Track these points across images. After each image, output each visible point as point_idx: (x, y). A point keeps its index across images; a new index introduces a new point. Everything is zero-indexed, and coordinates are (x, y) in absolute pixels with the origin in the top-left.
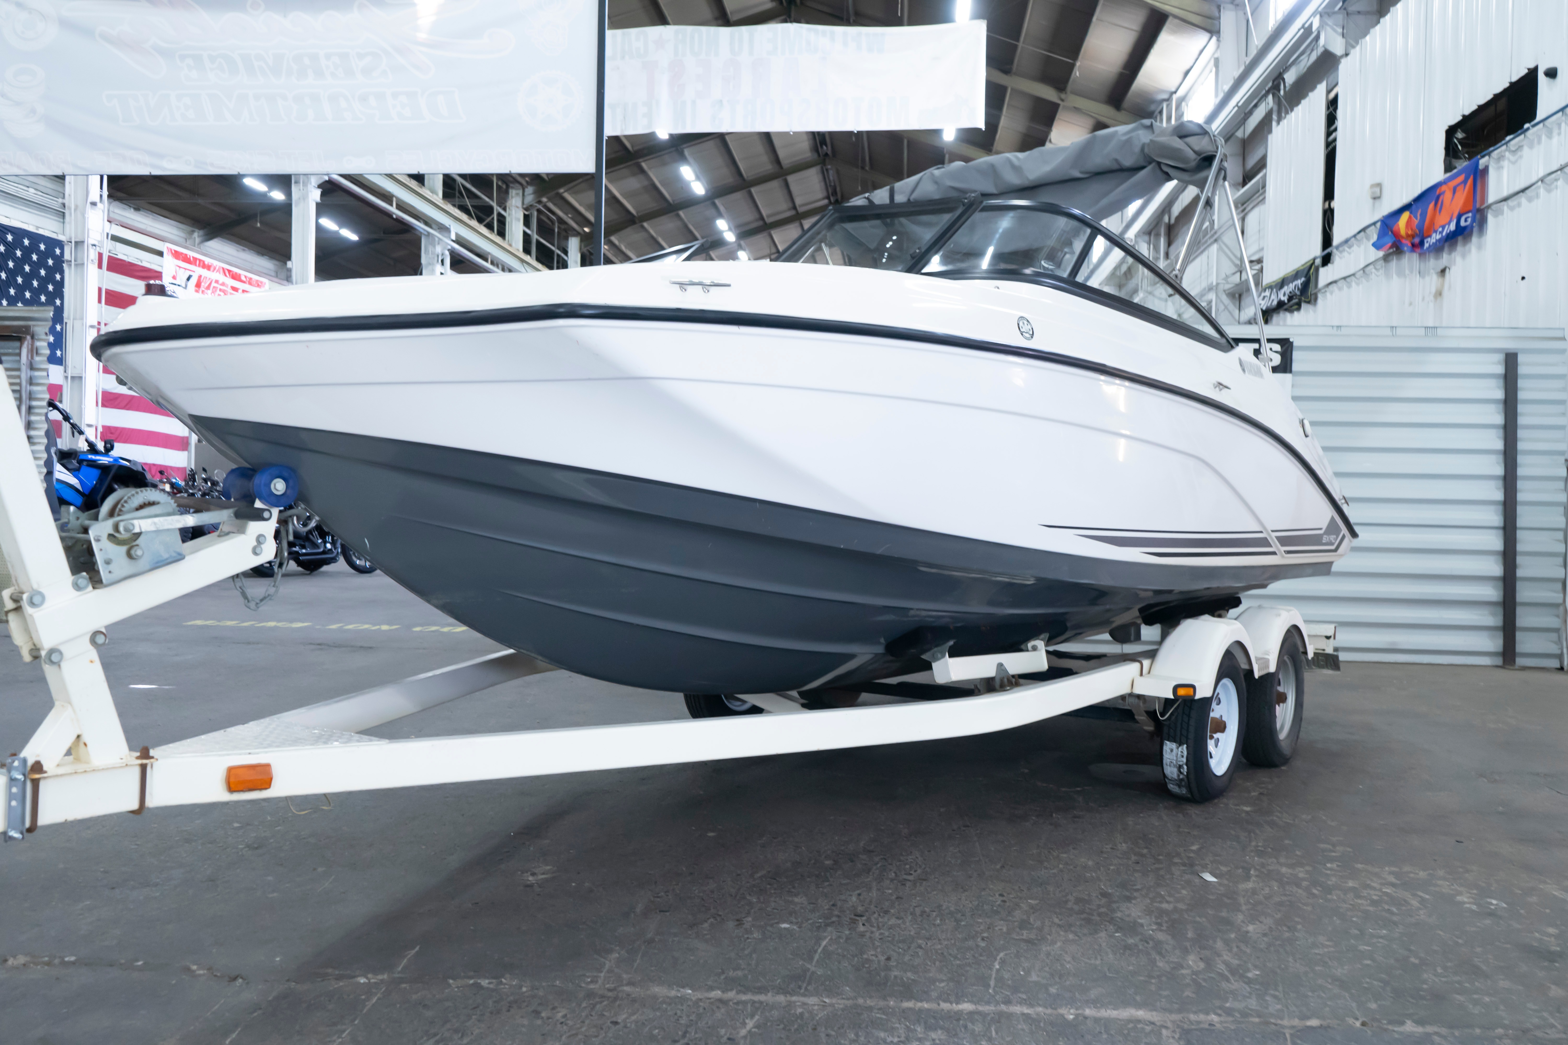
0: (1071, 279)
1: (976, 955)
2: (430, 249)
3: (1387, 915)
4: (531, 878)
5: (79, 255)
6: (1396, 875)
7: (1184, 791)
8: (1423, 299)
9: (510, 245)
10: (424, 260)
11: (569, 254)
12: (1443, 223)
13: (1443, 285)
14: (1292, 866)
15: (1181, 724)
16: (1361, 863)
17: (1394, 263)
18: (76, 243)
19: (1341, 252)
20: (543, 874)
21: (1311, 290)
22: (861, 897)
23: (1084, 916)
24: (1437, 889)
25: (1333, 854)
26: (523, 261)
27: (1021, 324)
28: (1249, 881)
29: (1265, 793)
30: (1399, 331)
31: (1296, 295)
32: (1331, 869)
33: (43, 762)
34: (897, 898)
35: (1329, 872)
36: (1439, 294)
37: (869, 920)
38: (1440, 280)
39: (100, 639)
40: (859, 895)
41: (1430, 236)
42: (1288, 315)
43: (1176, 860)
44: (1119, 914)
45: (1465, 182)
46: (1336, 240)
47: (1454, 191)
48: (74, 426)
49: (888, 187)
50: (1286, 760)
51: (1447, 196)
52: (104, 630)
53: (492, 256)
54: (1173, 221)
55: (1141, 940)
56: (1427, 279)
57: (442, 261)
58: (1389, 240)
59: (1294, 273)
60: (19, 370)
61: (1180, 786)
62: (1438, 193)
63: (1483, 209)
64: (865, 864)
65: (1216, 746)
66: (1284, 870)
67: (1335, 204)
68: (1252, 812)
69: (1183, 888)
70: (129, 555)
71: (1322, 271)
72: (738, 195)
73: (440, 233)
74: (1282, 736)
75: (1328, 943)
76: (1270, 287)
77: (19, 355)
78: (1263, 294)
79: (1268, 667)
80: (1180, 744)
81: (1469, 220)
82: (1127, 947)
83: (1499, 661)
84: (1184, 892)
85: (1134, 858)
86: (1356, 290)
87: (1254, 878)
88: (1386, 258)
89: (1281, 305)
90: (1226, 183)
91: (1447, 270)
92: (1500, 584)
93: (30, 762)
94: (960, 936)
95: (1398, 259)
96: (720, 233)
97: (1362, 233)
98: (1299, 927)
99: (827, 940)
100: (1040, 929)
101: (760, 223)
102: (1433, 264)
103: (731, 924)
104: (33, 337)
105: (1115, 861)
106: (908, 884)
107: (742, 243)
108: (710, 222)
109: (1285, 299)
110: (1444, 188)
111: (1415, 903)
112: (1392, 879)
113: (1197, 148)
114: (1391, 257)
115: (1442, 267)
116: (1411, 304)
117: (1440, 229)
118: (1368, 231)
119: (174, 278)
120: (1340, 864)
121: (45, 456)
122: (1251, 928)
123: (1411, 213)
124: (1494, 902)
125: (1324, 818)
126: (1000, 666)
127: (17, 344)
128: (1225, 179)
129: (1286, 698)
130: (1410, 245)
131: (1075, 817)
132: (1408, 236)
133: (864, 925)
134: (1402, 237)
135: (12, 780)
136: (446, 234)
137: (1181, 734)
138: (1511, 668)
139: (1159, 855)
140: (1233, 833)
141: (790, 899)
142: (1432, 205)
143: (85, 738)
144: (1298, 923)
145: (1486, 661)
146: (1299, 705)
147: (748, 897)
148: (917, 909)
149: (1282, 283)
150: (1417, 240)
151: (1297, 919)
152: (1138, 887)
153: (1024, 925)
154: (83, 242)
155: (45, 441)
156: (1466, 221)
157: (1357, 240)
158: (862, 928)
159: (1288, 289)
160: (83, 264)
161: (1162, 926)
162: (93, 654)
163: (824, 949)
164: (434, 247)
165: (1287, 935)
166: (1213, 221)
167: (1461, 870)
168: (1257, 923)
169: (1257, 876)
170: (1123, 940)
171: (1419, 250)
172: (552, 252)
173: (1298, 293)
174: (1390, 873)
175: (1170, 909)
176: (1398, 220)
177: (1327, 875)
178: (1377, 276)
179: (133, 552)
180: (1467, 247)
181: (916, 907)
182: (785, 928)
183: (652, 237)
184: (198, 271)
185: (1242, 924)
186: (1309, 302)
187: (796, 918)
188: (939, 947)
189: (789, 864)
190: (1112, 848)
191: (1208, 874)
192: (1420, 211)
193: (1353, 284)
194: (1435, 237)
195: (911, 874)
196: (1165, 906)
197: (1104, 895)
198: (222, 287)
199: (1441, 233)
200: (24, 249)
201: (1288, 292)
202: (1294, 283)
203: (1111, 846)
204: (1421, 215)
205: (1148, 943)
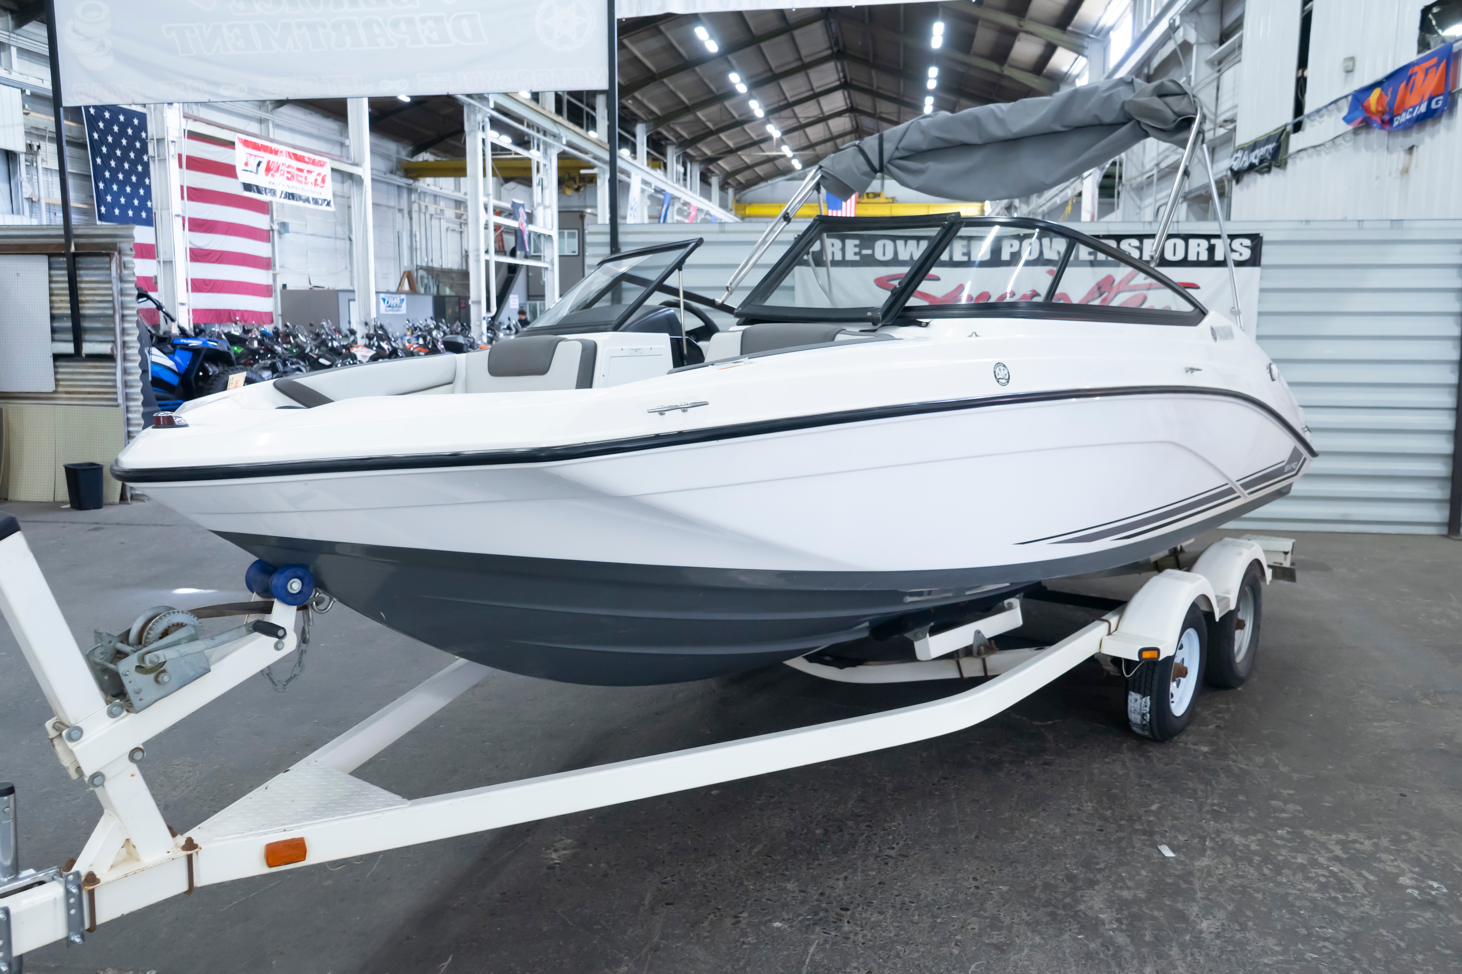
0: (1048, 302)
1: (950, 968)
2: (472, 117)
3: (1333, 905)
4: (554, 856)
5: (161, 151)
6: (1344, 844)
7: (1147, 733)
8: (1390, 174)
9: (544, 108)
10: (467, 128)
11: (597, 110)
12: (1413, 103)
13: (1410, 163)
14: (1245, 833)
15: (1146, 678)
16: (1311, 829)
17: (1363, 137)
18: (158, 140)
19: (1312, 121)
20: (564, 849)
21: (1281, 156)
22: (848, 882)
23: (1050, 909)
24: (1381, 866)
25: (1284, 815)
26: (555, 122)
27: (997, 371)
28: (1205, 856)
29: (1222, 725)
30: (1366, 225)
31: (1266, 159)
32: (1281, 838)
33: (96, 873)
34: (880, 883)
35: (1279, 842)
36: (1405, 171)
37: (852, 916)
38: (1408, 157)
39: (138, 756)
40: (846, 878)
41: (1400, 115)
42: (1259, 177)
43: (1138, 826)
44: (1082, 907)
45: (1437, 65)
46: (1308, 109)
47: (1427, 72)
48: (167, 314)
49: (877, 135)
50: (1241, 681)
51: (1419, 77)
52: (141, 747)
53: (528, 119)
54: (1152, 72)
55: (1103, 945)
56: (1395, 155)
57: (483, 127)
58: (1360, 116)
59: (1266, 137)
60: (110, 282)
61: (1143, 730)
62: (1409, 73)
63: (1454, 94)
64: (853, 834)
65: (1178, 686)
66: (1238, 839)
67: (1309, 73)
68: (1208, 752)
69: (1143, 867)
70: (156, 680)
71: (1293, 137)
72: (749, 51)
73: (480, 102)
74: (1239, 658)
75: (1276, 948)
76: (1242, 148)
77: (110, 269)
78: (1236, 155)
79: (1229, 606)
80: (1144, 695)
81: (1440, 103)
82: (1089, 956)
83: (1445, 531)
84: (1144, 873)
85: (1099, 823)
86: (1325, 159)
87: (1209, 852)
88: (1356, 131)
89: (1252, 167)
90: (1205, 146)
91: (1415, 149)
92: (1450, 461)
93: (84, 873)
94: (935, 939)
95: (1368, 133)
96: (732, 85)
97: (1333, 106)
98: (1250, 924)
99: (814, 946)
100: (1009, 929)
101: (769, 74)
102: (1403, 141)
103: (729, 922)
104: (120, 253)
105: (1081, 829)
106: (891, 862)
107: (754, 93)
108: (723, 75)
109: (1256, 161)
110: (1416, 69)
111: (1359, 886)
112: (1338, 851)
113: (1176, 109)
114: (1360, 131)
115: (1410, 145)
116: (1377, 178)
117: (1411, 110)
118: (1339, 103)
119: (246, 164)
120: (1290, 830)
121: (139, 358)
122: (1204, 925)
123: (1382, 90)
124: (1435, 885)
125: (1276, 761)
126: (978, 632)
127: (107, 259)
128: (1203, 142)
129: (1244, 625)
130: (1379, 121)
131: (1045, 764)
132: (1378, 112)
133: (848, 922)
134: (1372, 113)
135: (68, 893)
136: (485, 103)
137: (1145, 687)
138: (1456, 538)
139: (1121, 820)
140: (1191, 784)
141: (784, 885)
142: (1403, 85)
143: (134, 841)
144: (1249, 918)
145: (1432, 531)
146: (1256, 627)
147: (746, 883)
148: (897, 898)
149: (1254, 146)
150: (1386, 117)
151: (1249, 913)
152: (1102, 866)
153: (995, 924)
154: (164, 139)
155: (138, 345)
156: (1437, 103)
157: (1328, 110)
158: (847, 928)
159: (1260, 152)
160: (165, 159)
161: (1122, 923)
162: (134, 768)
163: (811, 959)
164: (476, 115)
165: (1239, 936)
166: (1190, 77)
167: (1404, 837)
168: (1211, 917)
169: (1212, 849)
170: (1085, 945)
171: (1388, 127)
172: (581, 110)
173: (1269, 157)
174: (1338, 842)
175: (1130, 898)
176: (1369, 96)
177: (1277, 845)
178: (1346, 147)
179: (160, 679)
180: (1437, 127)
181: (897, 896)
182: (778, 928)
183: (671, 91)
184: (266, 157)
185: (1196, 919)
186: (1279, 167)
187: (788, 914)
188: (916, 955)
189: (783, 835)
190: (1079, 810)
191: (1167, 847)
192: (1390, 90)
193: (1323, 153)
194: (1405, 117)
195: (893, 848)
196: (1125, 894)
197: (1070, 878)
198: (289, 170)
199: (1412, 113)
200: (120, 124)
201: (1259, 155)
202: (1266, 147)
203: (1076, 806)
204: (1392, 93)
205: (1108, 950)
